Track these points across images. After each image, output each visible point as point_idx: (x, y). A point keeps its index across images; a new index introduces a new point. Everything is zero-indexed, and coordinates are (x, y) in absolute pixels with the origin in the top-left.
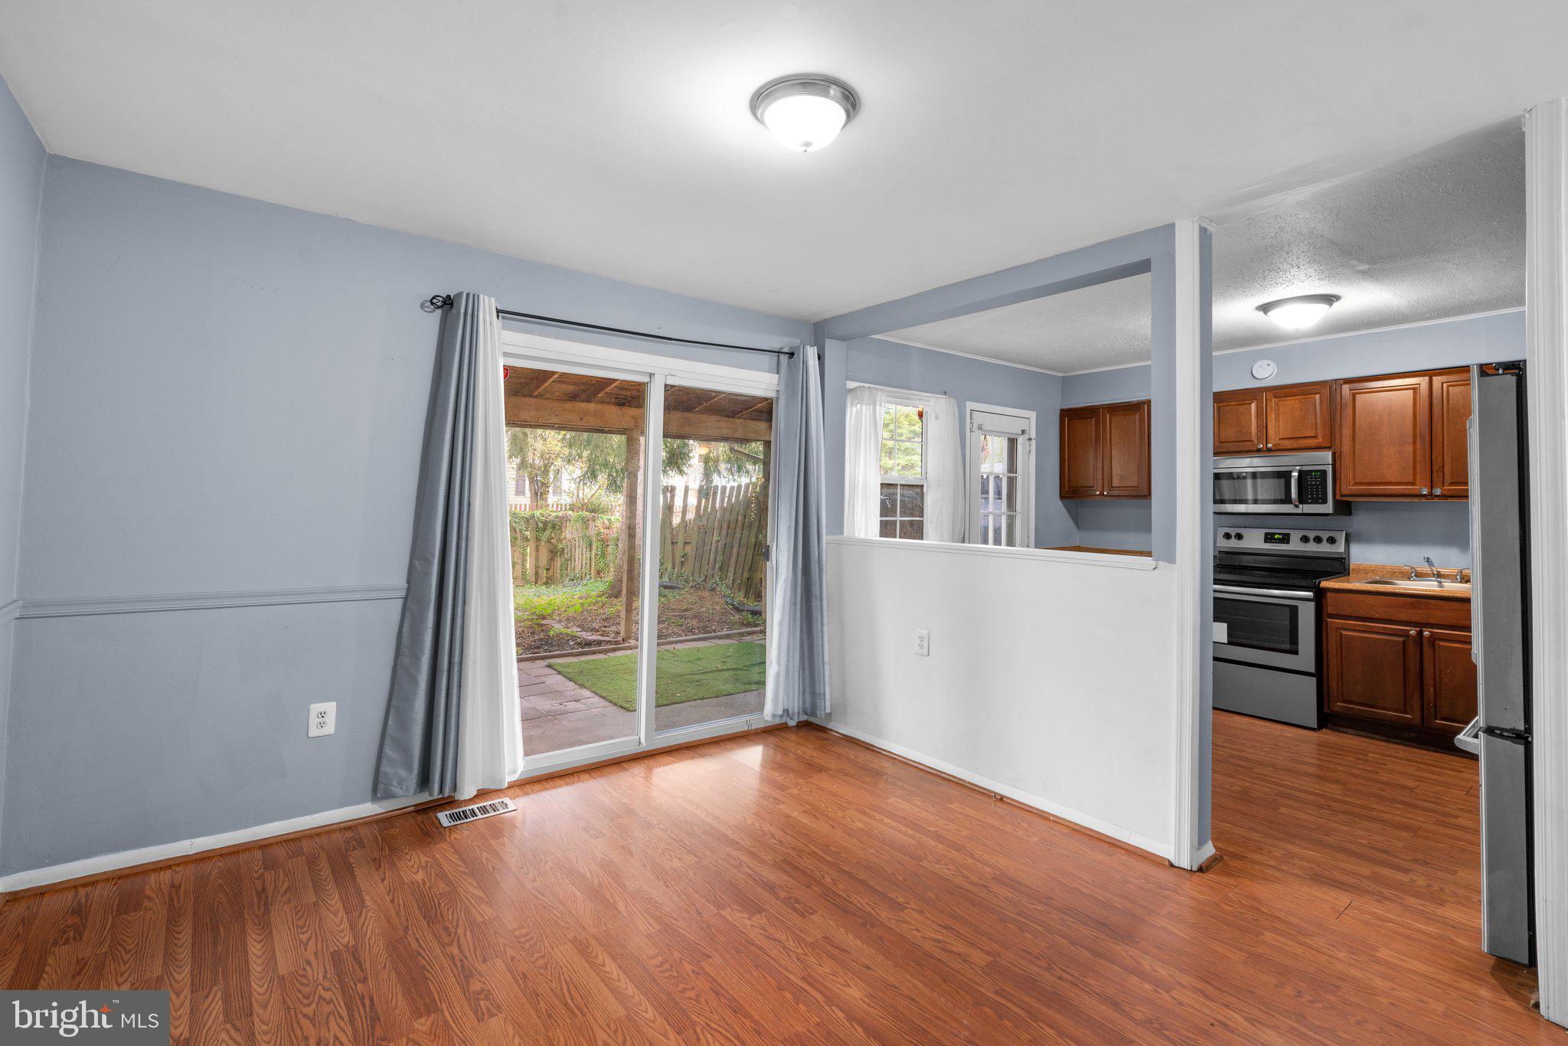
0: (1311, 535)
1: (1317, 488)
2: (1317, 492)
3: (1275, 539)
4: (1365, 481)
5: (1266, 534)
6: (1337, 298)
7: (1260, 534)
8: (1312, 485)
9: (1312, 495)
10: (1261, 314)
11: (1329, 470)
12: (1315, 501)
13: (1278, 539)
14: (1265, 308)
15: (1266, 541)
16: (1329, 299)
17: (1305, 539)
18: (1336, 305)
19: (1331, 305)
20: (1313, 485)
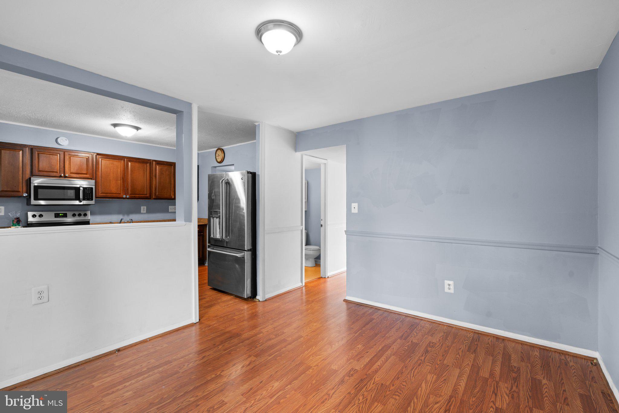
0: (77, 213)
1: (89, 195)
2: (89, 196)
3: (60, 216)
4: (105, 192)
5: (55, 214)
6: (140, 129)
7: (53, 214)
8: (87, 193)
9: (87, 197)
10: (113, 127)
11: (94, 187)
12: (88, 200)
13: (61, 216)
14: (115, 125)
15: (55, 217)
16: (137, 128)
17: (74, 215)
18: (139, 131)
19: (138, 130)
20: (89, 193)
